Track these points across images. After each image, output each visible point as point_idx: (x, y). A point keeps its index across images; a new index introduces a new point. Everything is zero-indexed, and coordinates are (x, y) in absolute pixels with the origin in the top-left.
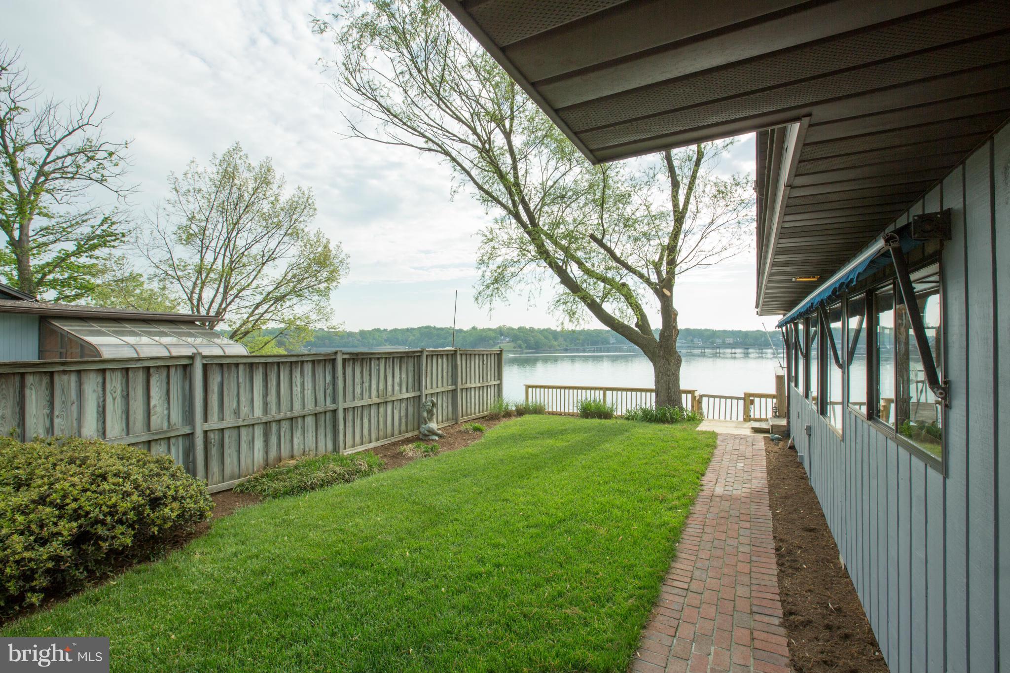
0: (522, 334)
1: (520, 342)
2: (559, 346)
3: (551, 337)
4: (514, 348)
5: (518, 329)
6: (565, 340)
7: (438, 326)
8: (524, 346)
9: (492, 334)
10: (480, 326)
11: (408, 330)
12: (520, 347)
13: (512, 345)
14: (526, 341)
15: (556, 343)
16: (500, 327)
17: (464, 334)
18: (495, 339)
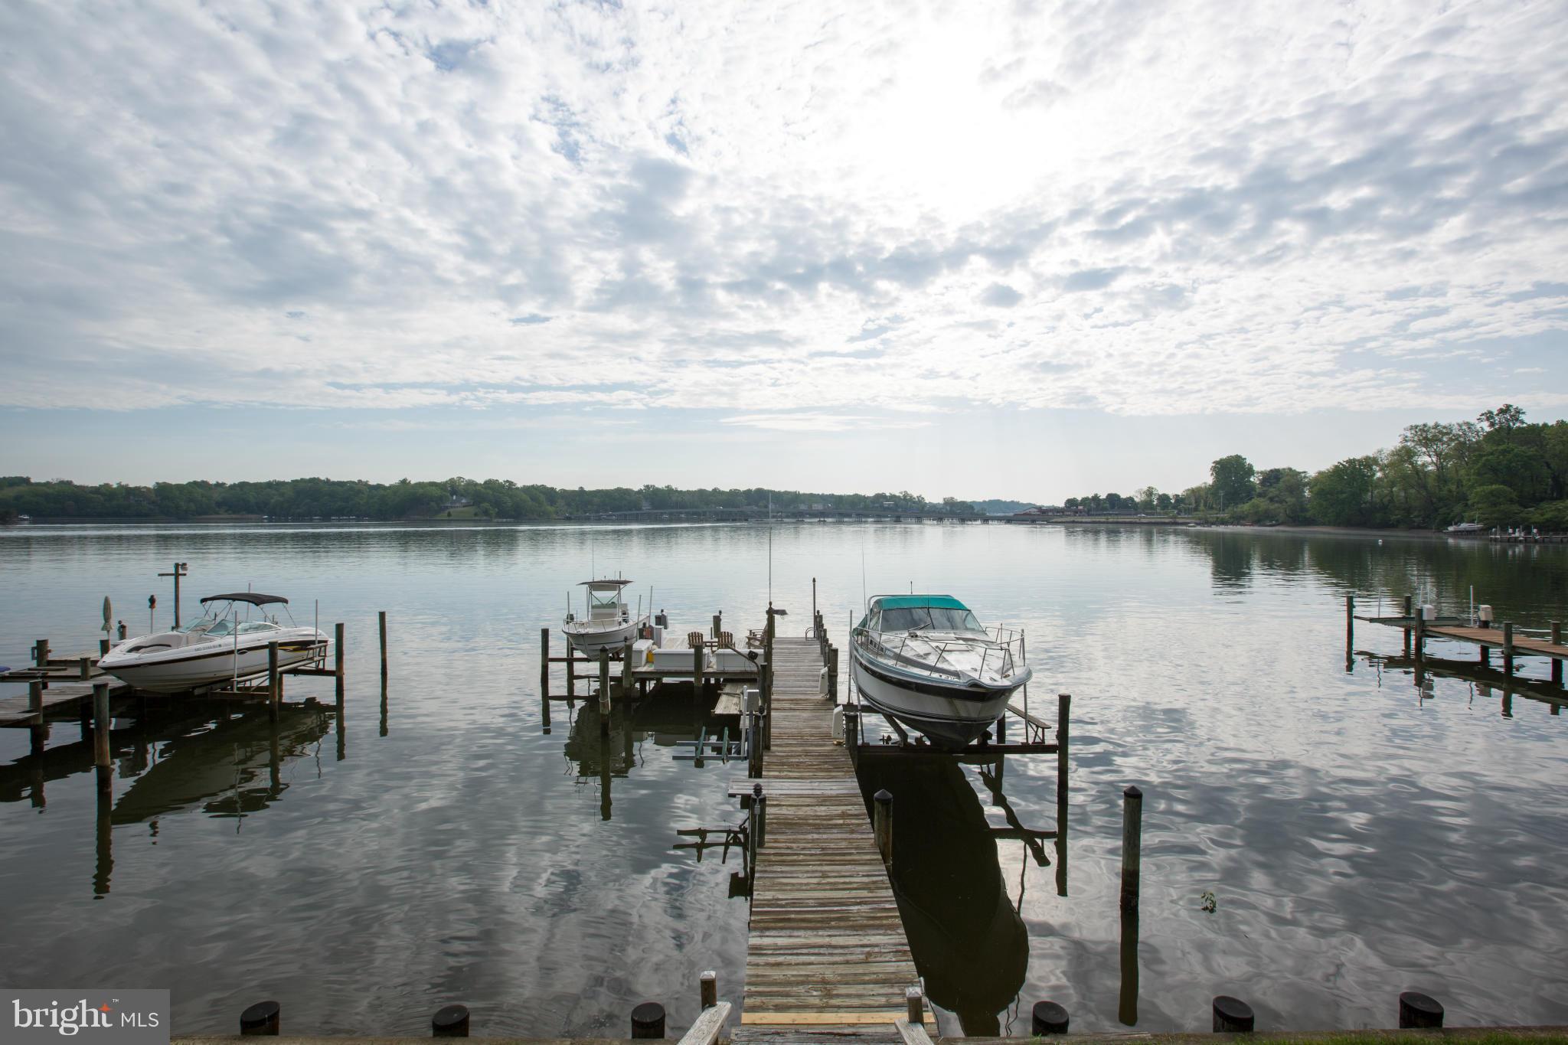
0: (488, 491)
1: (486, 505)
2: (557, 513)
3: (542, 498)
4: (476, 515)
5: (486, 482)
6: (569, 505)
7: (334, 479)
8: (493, 511)
9: (437, 492)
10: (413, 480)
11: (269, 485)
12: (486, 513)
13: (472, 510)
14: (497, 503)
15: (550, 509)
16: (452, 480)
17: (382, 492)
18: (441, 499)
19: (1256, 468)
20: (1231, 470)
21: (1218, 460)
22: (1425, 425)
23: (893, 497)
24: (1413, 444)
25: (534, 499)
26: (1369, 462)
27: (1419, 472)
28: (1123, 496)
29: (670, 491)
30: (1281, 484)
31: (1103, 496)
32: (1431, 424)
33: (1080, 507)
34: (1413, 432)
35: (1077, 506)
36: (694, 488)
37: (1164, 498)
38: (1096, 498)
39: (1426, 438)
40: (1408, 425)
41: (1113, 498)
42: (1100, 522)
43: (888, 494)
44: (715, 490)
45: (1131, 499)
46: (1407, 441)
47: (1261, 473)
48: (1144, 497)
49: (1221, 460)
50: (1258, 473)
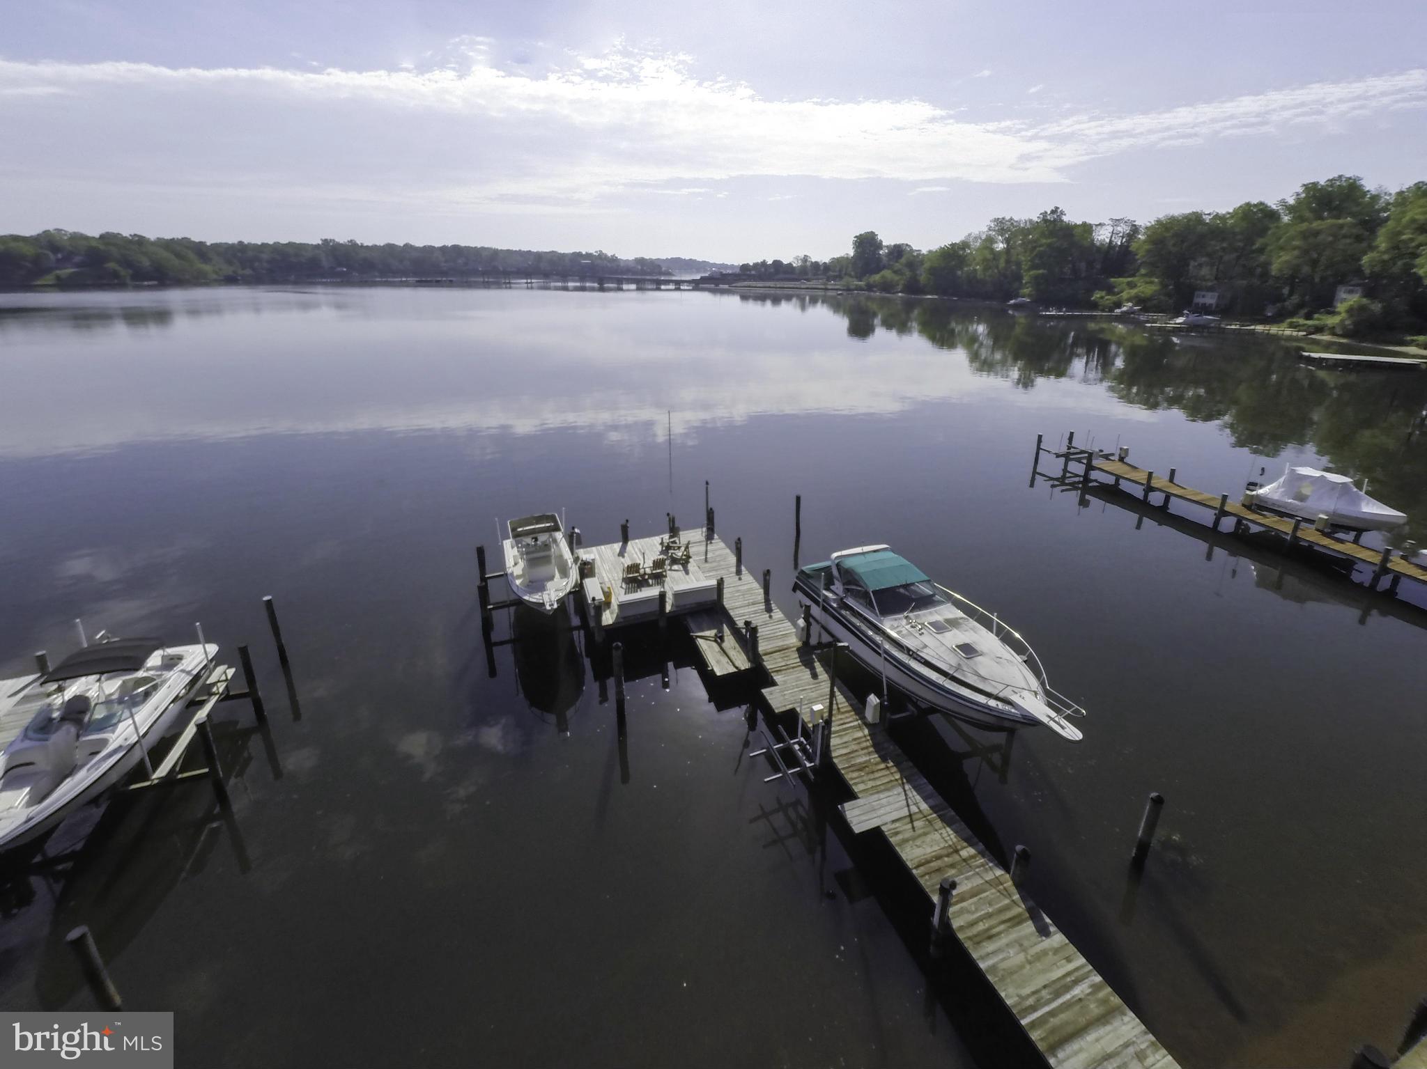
19: (884, 244)
20: (867, 243)
21: (858, 235)
22: (1003, 218)
23: (589, 256)
24: (994, 233)
25: (178, 255)
26: (965, 245)
27: (996, 255)
28: (785, 262)
29: (353, 246)
30: (903, 260)
31: (770, 262)
32: (1008, 218)
33: (753, 272)
34: (996, 223)
35: (750, 270)
36: (381, 243)
37: (816, 265)
38: (764, 263)
39: (1002, 229)
40: (992, 218)
41: (777, 264)
42: (770, 287)
43: (584, 253)
44: (406, 245)
45: (790, 264)
46: (990, 230)
47: (887, 247)
48: (800, 263)
49: (861, 235)
50: (885, 246)
